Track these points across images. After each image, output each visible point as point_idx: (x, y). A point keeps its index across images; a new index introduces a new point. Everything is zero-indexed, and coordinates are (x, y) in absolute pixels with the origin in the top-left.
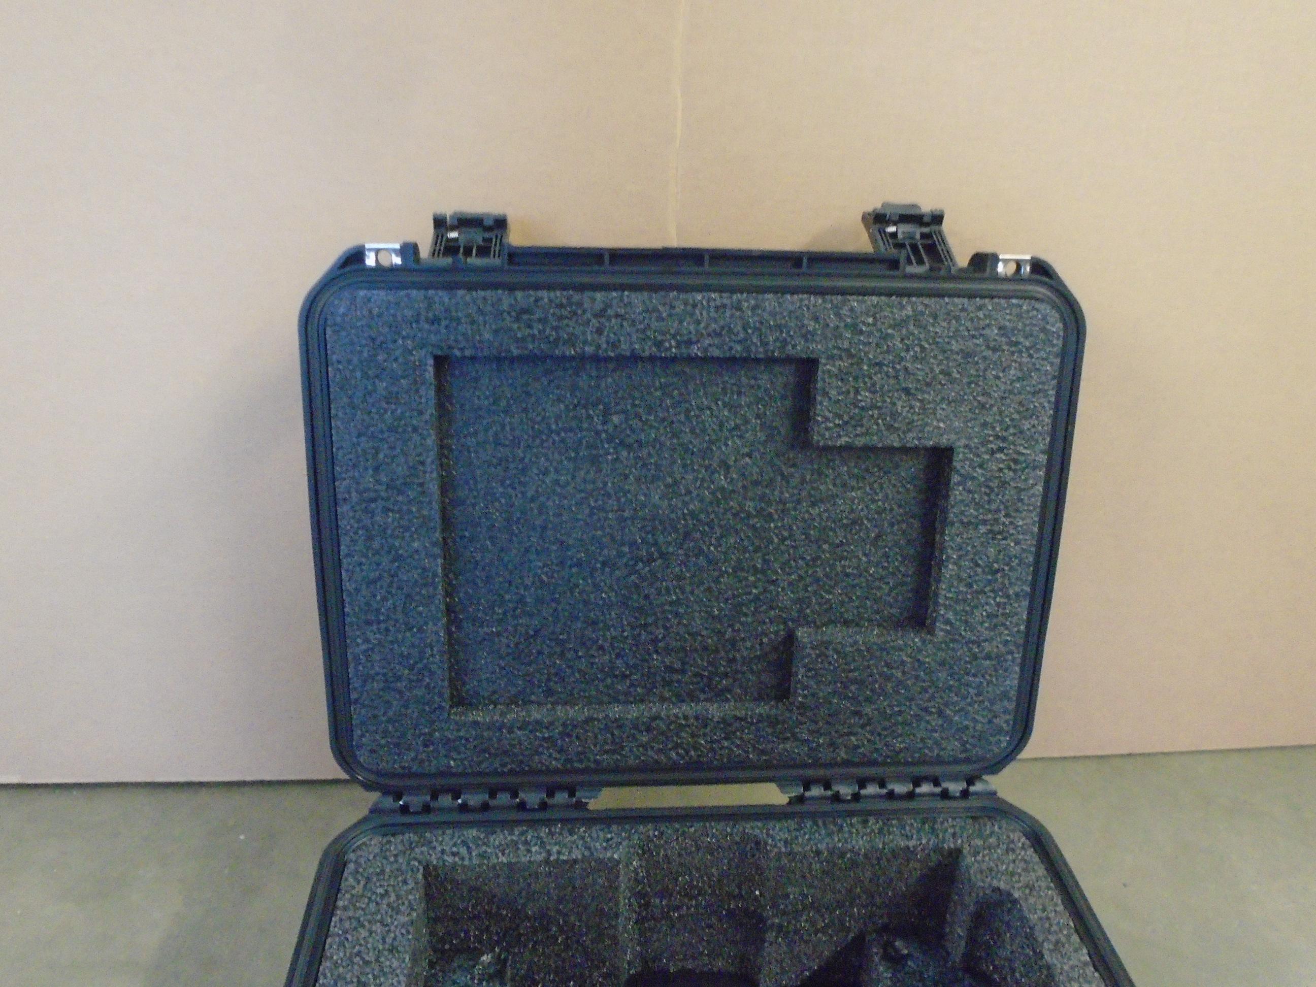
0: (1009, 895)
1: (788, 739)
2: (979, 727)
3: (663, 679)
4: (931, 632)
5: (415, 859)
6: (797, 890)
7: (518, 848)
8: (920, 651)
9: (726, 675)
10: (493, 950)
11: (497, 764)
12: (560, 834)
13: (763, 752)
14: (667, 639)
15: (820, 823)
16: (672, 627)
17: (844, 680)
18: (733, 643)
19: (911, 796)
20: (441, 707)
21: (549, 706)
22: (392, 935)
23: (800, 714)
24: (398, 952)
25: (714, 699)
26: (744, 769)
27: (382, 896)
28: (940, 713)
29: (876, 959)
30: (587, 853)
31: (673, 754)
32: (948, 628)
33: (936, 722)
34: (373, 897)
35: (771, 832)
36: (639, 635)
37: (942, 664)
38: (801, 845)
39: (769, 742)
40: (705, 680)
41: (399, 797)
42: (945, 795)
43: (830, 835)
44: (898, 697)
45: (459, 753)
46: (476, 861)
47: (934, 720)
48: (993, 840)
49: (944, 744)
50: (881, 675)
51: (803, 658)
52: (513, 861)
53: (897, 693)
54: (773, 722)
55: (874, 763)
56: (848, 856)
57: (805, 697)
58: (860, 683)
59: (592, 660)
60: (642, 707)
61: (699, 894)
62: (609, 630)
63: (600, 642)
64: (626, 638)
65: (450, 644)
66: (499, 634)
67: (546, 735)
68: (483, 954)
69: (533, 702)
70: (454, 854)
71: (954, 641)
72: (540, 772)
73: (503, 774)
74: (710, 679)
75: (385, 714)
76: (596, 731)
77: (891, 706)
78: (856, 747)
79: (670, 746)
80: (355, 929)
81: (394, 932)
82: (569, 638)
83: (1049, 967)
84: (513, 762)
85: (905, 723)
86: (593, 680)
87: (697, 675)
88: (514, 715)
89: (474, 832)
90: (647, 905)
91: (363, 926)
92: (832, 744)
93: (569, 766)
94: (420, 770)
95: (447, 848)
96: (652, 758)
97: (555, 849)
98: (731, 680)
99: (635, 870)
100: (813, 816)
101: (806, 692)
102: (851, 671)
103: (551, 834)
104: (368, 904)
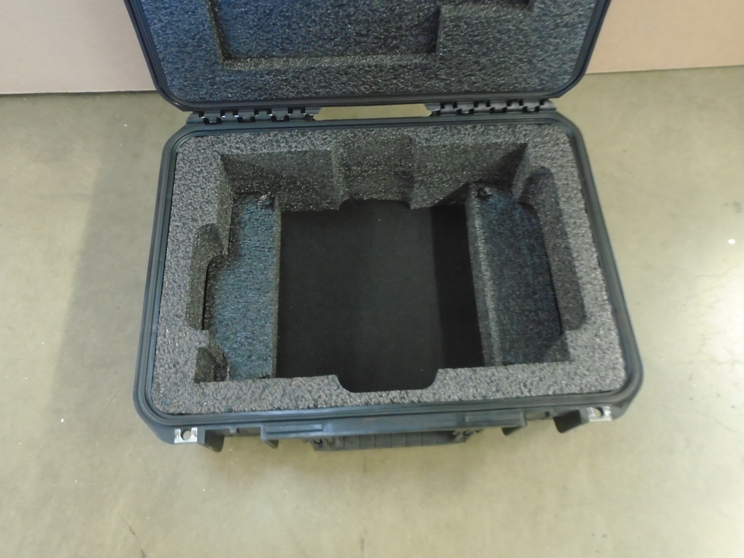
0: (549, 170)
1: (432, 78)
2: (553, 70)
3: (355, 40)
4: (530, 9)
5: (216, 151)
6: (432, 164)
7: (273, 145)
8: (521, 22)
9: (395, 38)
10: (267, 193)
11: (256, 95)
12: (297, 135)
13: (417, 86)
14: (357, 14)
15: (448, 128)
16: (359, 6)
17: (470, 42)
18: (400, 16)
19: (504, 110)
20: (216, 63)
21: (285, 58)
22: (207, 194)
23: (441, 63)
24: (211, 203)
25: (388, 53)
26: (405, 96)
27: (199, 172)
28: (530, 62)
29: (473, 197)
30: (312, 147)
31: (362, 88)
32: (543, 6)
33: (525, 67)
34: (195, 173)
35: (419, 134)
36: (338, 12)
37: (535, 30)
38: (435, 142)
39: (421, 80)
40: (382, 41)
41: (201, 114)
42: (525, 110)
43: (452, 135)
44: (503, 52)
45: (233, 89)
46: (249, 152)
47: (525, 66)
48: (547, 138)
49: (529, 80)
50: (494, 38)
51: (444, 28)
52: (271, 152)
53: (503, 49)
54: (424, 68)
55: (485, 92)
56: (462, 147)
57: (444, 52)
58: (481, 43)
59: (309, 29)
60: (343, 59)
61: (378, 165)
62: (318, 9)
63: (313, 17)
64: (330, 14)
65: (216, 21)
66: (246, 12)
67: (284, 78)
68: (262, 195)
69: (275, 56)
70: (238, 148)
71: (545, 15)
72: (282, 99)
73: (260, 100)
74: (385, 40)
75: (183, 67)
76: (314, 75)
77: (499, 58)
78: (475, 83)
79: (360, 83)
80: (187, 190)
81: (208, 192)
82: (292, 15)
83: (560, 210)
84: (266, 94)
85: (506, 68)
86: (311, 42)
87: (376, 38)
88: (264, 65)
89: (247, 135)
90: (349, 170)
91: (191, 189)
92: (460, 82)
93: (299, 96)
94: (211, 99)
95: (233, 145)
96: (350, 91)
97: (294, 145)
98: (398, 41)
99: (341, 154)
100: (443, 124)
101: (445, 50)
102: (475, 36)
103: (291, 136)
104: (192, 177)
